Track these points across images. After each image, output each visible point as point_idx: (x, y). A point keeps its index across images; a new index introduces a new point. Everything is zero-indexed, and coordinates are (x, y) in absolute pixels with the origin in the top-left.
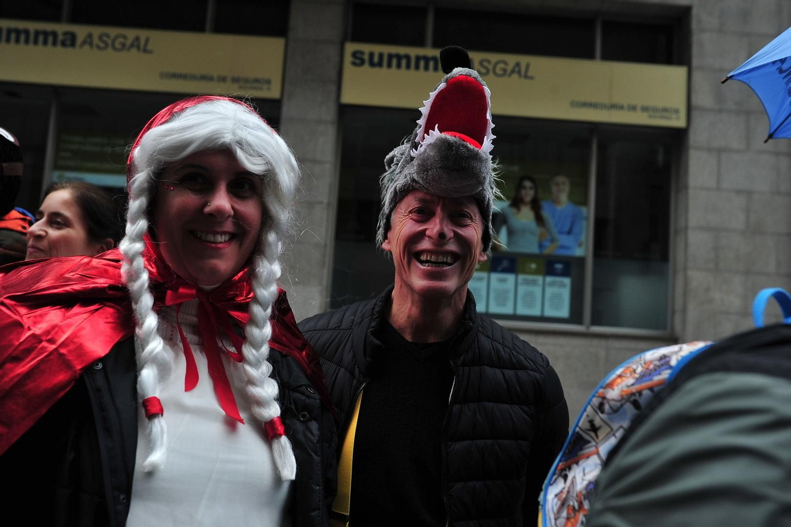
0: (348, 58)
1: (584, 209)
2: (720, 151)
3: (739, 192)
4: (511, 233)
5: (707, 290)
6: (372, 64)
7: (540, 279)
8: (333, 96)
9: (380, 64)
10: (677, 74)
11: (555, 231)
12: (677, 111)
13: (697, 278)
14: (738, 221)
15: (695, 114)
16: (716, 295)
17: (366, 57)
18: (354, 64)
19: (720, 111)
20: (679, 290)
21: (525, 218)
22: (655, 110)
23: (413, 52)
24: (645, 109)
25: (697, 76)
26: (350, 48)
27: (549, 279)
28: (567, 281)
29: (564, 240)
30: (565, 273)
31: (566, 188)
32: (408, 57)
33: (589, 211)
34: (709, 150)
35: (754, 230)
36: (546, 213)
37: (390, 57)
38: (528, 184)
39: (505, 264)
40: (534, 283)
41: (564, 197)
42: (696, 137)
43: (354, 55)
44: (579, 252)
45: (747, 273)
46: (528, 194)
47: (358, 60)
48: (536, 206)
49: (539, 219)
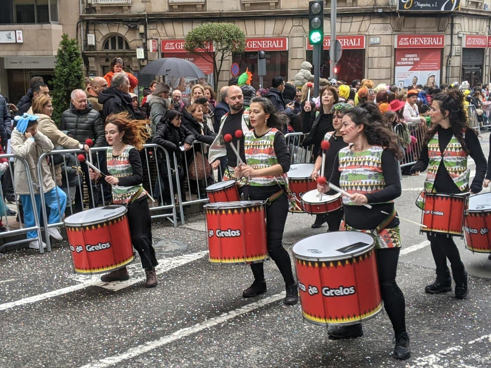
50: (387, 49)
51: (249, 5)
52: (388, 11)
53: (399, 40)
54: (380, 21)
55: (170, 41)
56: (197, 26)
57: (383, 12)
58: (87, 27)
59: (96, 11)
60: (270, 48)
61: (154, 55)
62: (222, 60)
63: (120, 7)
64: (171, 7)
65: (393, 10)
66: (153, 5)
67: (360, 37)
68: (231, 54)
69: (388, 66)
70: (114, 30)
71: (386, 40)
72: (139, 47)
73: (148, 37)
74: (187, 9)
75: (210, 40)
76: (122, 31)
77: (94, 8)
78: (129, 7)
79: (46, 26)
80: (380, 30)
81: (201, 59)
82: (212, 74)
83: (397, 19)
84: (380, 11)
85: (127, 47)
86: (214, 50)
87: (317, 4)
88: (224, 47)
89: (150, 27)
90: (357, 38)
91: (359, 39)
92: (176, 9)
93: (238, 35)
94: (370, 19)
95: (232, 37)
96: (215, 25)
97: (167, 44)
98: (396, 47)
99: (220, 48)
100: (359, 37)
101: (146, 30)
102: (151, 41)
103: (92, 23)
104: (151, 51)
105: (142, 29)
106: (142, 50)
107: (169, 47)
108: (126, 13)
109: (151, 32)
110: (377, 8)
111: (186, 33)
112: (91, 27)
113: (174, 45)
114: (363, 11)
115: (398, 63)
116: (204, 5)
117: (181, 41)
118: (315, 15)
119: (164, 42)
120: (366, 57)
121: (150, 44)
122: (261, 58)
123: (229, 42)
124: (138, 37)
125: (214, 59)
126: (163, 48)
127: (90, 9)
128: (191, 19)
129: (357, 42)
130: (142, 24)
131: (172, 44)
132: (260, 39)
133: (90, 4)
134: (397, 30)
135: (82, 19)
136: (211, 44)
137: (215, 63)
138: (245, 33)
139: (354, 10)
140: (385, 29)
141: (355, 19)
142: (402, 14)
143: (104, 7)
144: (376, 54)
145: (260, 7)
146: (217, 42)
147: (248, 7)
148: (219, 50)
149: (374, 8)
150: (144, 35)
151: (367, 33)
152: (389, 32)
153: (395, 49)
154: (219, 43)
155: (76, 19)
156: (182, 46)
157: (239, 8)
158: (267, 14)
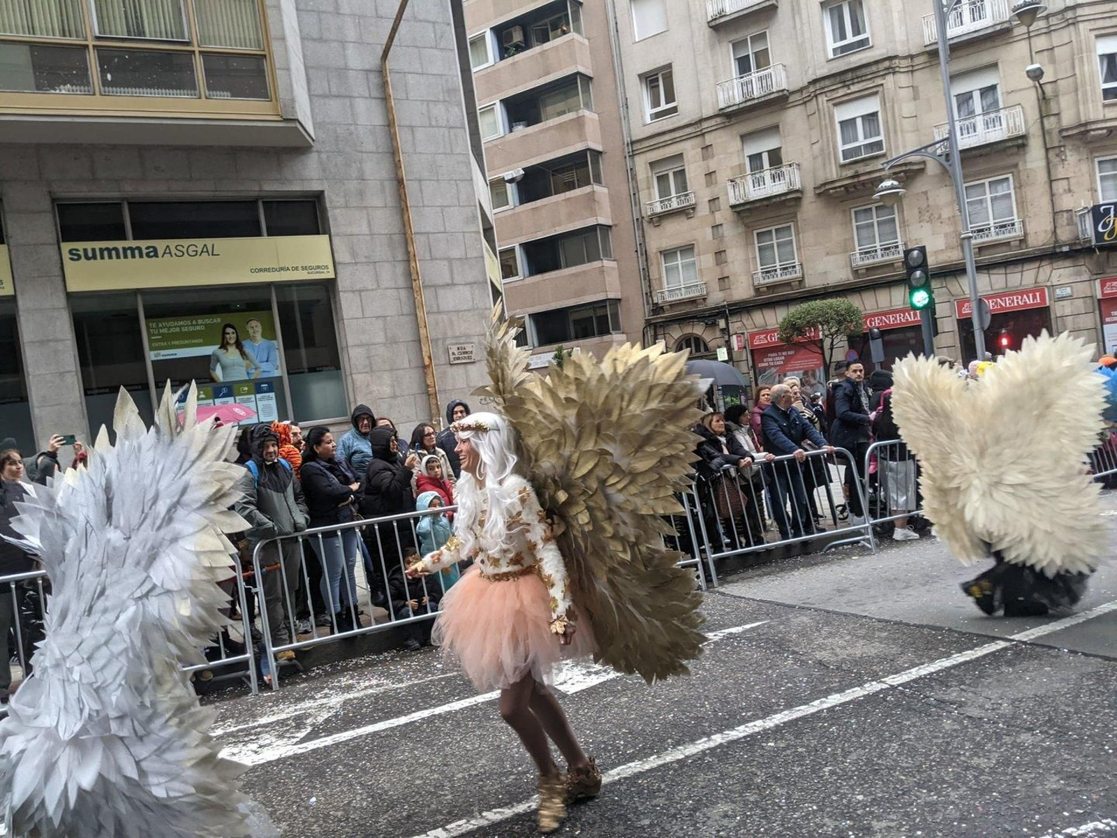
0: (66, 256)
1: (275, 342)
2: (360, 291)
3: (377, 317)
4: (223, 368)
5: (368, 385)
6: (87, 258)
7: (253, 396)
8: (61, 287)
9: (94, 257)
10: (323, 239)
11: (257, 362)
12: (327, 267)
13: (360, 379)
14: (380, 338)
15: (339, 268)
16: (374, 388)
17: (81, 253)
18: (72, 259)
19: (356, 263)
20: (350, 389)
21: (232, 355)
22: (311, 268)
23: (120, 244)
24: (304, 268)
25: (336, 240)
26: (66, 247)
27: (259, 396)
28: (272, 395)
29: (264, 366)
30: (270, 390)
31: (259, 329)
32: (116, 249)
33: (279, 343)
34: (353, 292)
35: (391, 341)
36: (247, 350)
37: (102, 250)
38: (229, 330)
39: (224, 390)
40: (248, 400)
41: (259, 336)
42: (342, 284)
43: (70, 252)
44: (277, 373)
45: (392, 370)
46: (232, 337)
47: (75, 255)
48: (239, 345)
49: (243, 354)
50: (1085, 302)
51: (864, 271)
52: (1079, 247)
53: (1103, 285)
54: (1067, 263)
55: (759, 333)
56: (794, 309)
57: (1071, 251)
58: (655, 332)
59: (664, 312)
60: (901, 323)
61: (741, 353)
62: (832, 349)
63: (693, 301)
64: (757, 290)
65: (1088, 245)
66: (734, 292)
67: (1038, 289)
68: (845, 338)
69: (1091, 325)
70: (688, 330)
71: (1083, 289)
72: (719, 347)
73: (731, 332)
74: (780, 290)
75: (812, 324)
76: (698, 330)
77: (662, 308)
78: (704, 299)
79: (606, 338)
80: (1071, 275)
81: (803, 351)
82: (822, 368)
83: (1095, 257)
84: (1065, 249)
85: (706, 349)
86: (821, 337)
87: (915, 253)
88: (833, 330)
89: (733, 319)
90: (1034, 292)
91: (1038, 294)
92: (764, 292)
93: (851, 312)
94: (1051, 263)
95: (842, 315)
96: (818, 303)
97: (757, 337)
98: (1099, 296)
99: (827, 333)
100: (1038, 291)
101: (727, 324)
102: (734, 337)
103: (661, 326)
104: (736, 349)
105: (722, 323)
106: (724, 350)
107: (760, 341)
108: (701, 307)
109: (735, 326)
110: (1061, 246)
111: (780, 320)
112: (660, 331)
113: (766, 338)
114: (1038, 253)
115: (1108, 320)
116: (801, 281)
117: (774, 331)
118: (916, 268)
119: (753, 336)
120: (1053, 316)
121: (734, 341)
122: (873, 339)
123: (840, 323)
124: (718, 334)
125: (822, 348)
126: (752, 343)
127: (657, 309)
128: (786, 302)
129: (1035, 297)
130: (722, 318)
131: (762, 336)
132: (885, 314)
133: (657, 304)
134: (1099, 272)
135: (648, 323)
136: (816, 329)
137: (823, 354)
138: (861, 308)
139: (1023, 254)
140: (1078, 274)
141: (1026, 267)
142: (1101, 248)
143: (673, 305)
144: (1068, 311)
145: (879, 271)
146: (822, 325)
147: (863, 274)
148: (826, 336)
149: (1054, 247)
150: (726, 331)
151: (1049, 284)
152: (1086, 277)
153: (1099, 300)
154: (825, 327)
155: (642, 324)
156: (776, 337)
157: (851, 277)
158: (891, 279)
